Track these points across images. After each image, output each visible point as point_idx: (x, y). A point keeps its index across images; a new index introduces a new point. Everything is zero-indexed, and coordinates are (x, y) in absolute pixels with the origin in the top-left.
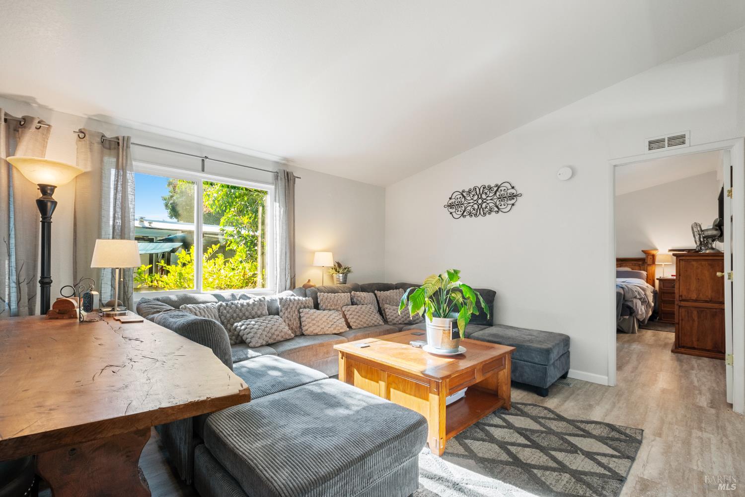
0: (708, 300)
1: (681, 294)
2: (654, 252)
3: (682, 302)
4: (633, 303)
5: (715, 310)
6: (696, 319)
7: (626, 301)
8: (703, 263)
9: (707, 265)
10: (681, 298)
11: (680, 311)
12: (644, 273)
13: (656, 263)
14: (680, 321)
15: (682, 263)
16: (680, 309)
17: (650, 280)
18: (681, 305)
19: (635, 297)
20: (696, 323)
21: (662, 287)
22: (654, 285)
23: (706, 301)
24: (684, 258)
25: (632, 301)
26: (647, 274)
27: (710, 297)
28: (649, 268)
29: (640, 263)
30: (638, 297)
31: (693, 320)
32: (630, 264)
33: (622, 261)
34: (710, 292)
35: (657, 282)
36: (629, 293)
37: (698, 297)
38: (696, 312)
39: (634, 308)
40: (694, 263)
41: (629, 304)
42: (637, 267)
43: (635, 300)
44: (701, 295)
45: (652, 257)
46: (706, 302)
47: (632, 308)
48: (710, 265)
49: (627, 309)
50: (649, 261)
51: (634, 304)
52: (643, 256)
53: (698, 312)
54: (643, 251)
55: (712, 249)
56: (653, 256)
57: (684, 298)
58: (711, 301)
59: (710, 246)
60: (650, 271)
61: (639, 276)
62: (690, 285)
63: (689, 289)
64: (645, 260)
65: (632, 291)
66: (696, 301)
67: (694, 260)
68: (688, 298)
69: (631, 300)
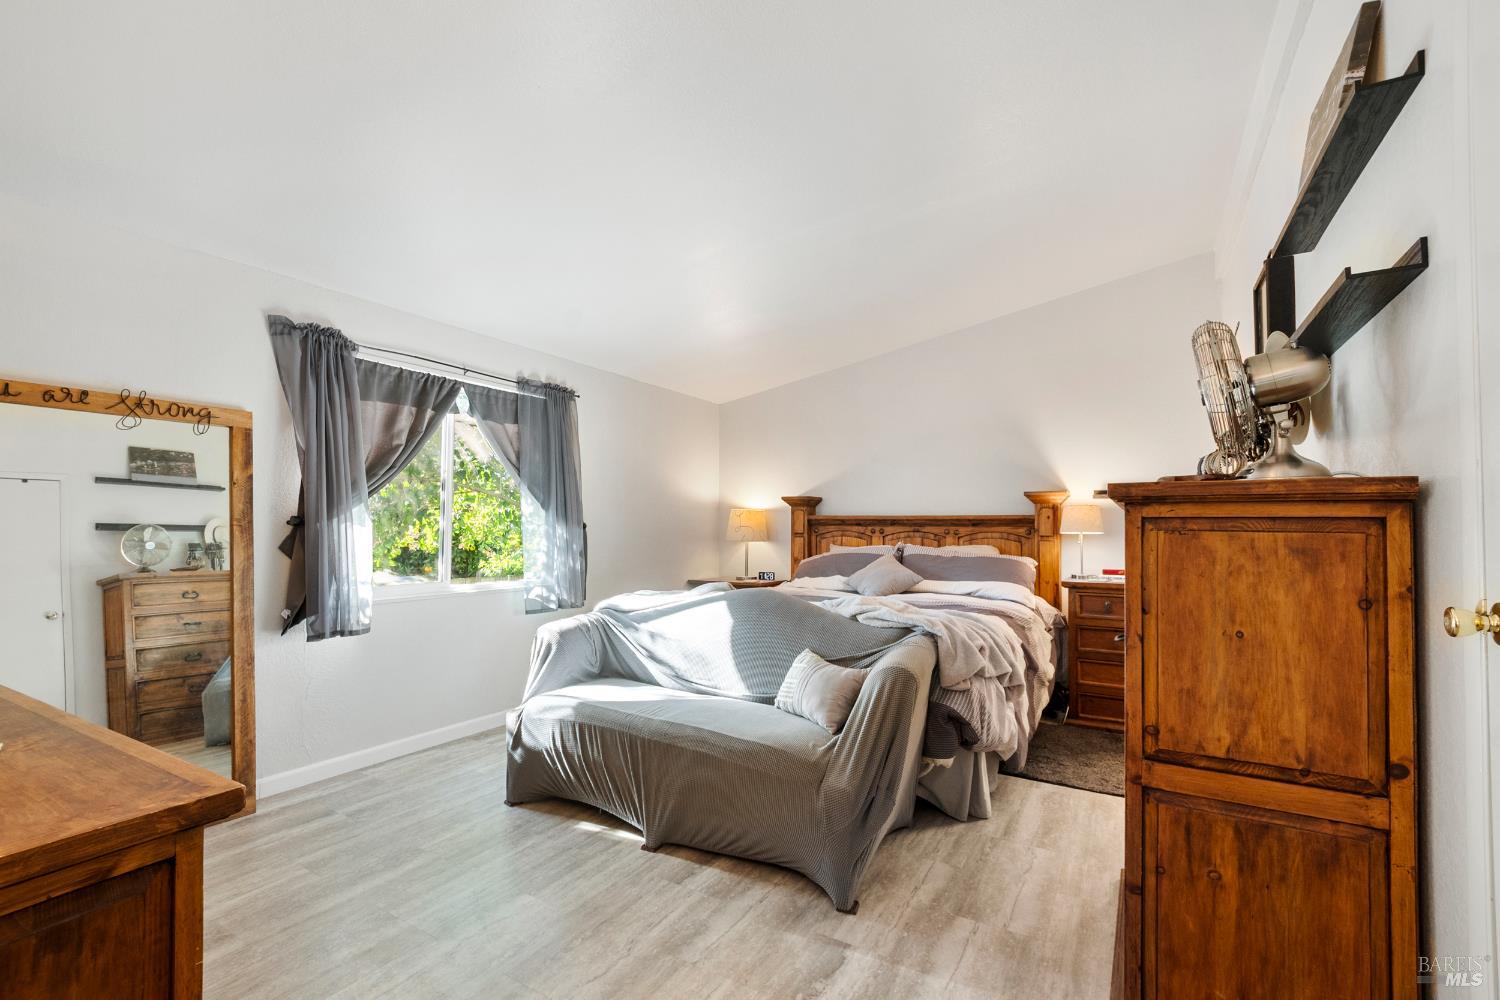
0: (1292, 763)
1: (1151, 719)
2: (1056, 499)
3: (1159, 768)
4: (971, 702)
5: (1329, 829)
6: (1229, 874)
7: (947, 691)
8: (1263, 540)
9: (1282, 551)
10: (1149, 740)
11: (1150, 818)
12: (1030, 563)
13: (1062, 533)
14: (1151, 880)
15: (1157, 539)
16: (1150, 808)
17: (1046, 585)
18: (1154, 784)
19: (980, 674)
20: (1230, 903)
21: (1078, 610)
22: (1056, 603)
23: (1282, 769)
24: (1164, 511)
25: (966, 692)
26: (1038, 568)
27: (1301, 747)
28: (1045, 547)
29: (1022, 531)
30: (991, 671)
31: (1217, 882)
32: (995, 535)
33: (974, 525)
34: (1301, 714)
35: (1065, 592)
36: (955, 659)
37: (1236, 744)
38: (1230, 833)
39: (976, 724)
40: (1217, 541)
41: (957, 705)
42: (1014, 545)
43: (977, 687)
44: (1254, 731)
45: (1050, 513)
46: (1284, 775)
47: (969, 724)
48: (1298, 552)
49: (950, 728)
50: (1044, 527)
51: (976, 706)
52: (1026, 509)
53: (1237, 831)
54: (1027, 495)
55: (1293, 460)
56: (1055, 510)
57: (1165, 742)
58: (1306, 772)
59: (1281, 445)
60: (1048, 558)
61: (1011, 575)
62: (1195, 669)
63: (1191, 693)
64: (1032, 521)
65: (967, 648)
66: (1228, 765)
67: (1219, 524)
68: (1190, 749)
69: (962, 686)
